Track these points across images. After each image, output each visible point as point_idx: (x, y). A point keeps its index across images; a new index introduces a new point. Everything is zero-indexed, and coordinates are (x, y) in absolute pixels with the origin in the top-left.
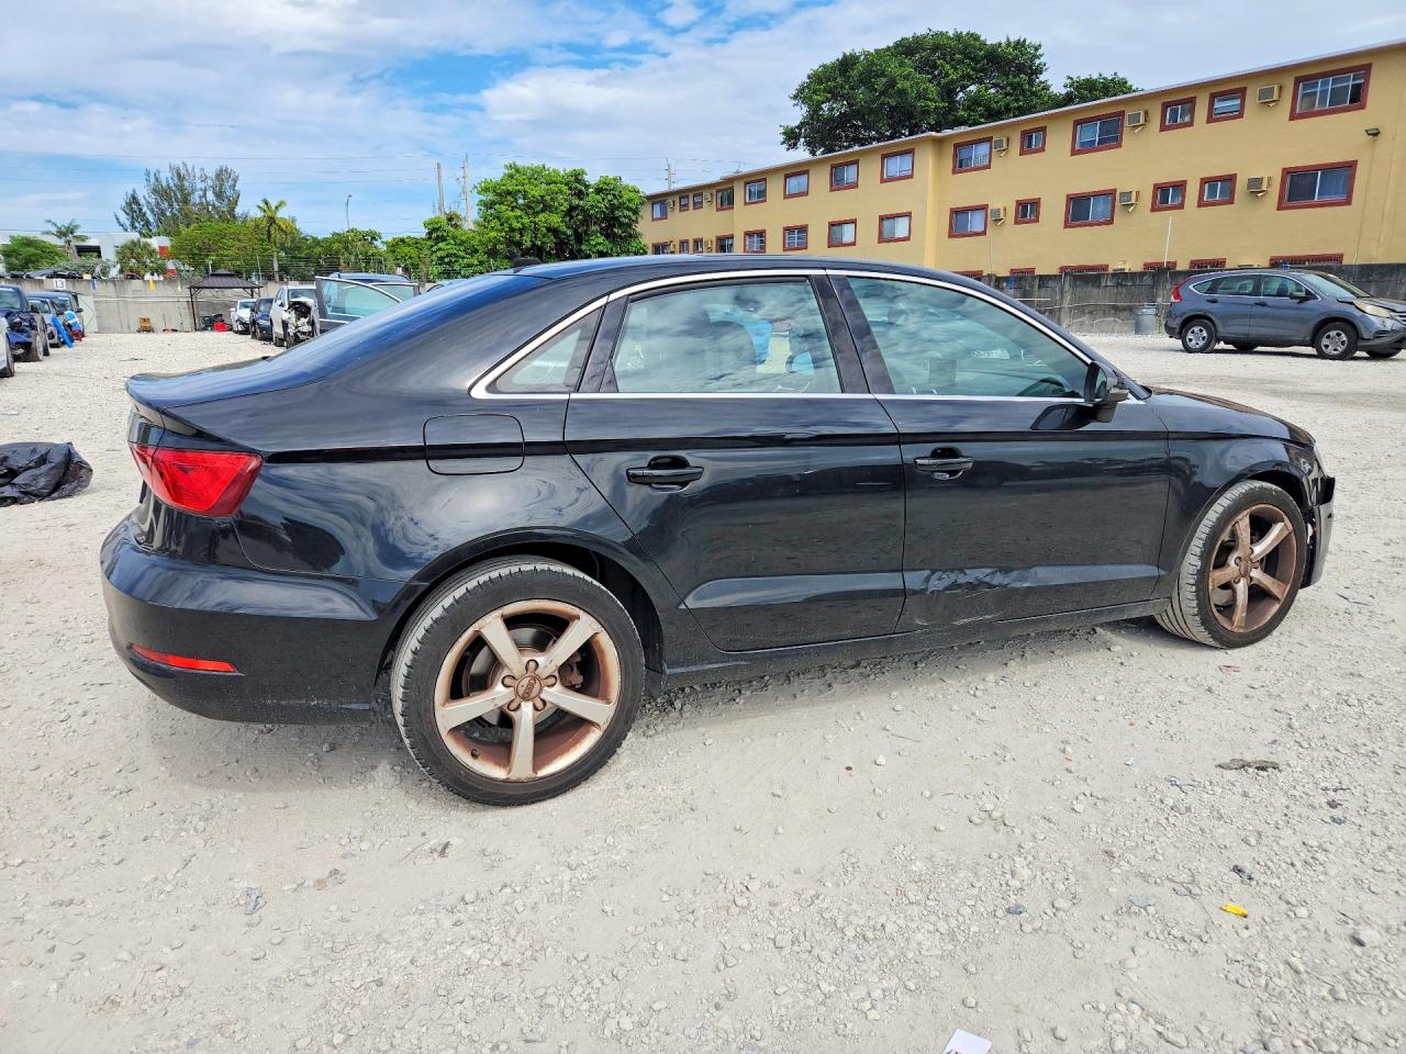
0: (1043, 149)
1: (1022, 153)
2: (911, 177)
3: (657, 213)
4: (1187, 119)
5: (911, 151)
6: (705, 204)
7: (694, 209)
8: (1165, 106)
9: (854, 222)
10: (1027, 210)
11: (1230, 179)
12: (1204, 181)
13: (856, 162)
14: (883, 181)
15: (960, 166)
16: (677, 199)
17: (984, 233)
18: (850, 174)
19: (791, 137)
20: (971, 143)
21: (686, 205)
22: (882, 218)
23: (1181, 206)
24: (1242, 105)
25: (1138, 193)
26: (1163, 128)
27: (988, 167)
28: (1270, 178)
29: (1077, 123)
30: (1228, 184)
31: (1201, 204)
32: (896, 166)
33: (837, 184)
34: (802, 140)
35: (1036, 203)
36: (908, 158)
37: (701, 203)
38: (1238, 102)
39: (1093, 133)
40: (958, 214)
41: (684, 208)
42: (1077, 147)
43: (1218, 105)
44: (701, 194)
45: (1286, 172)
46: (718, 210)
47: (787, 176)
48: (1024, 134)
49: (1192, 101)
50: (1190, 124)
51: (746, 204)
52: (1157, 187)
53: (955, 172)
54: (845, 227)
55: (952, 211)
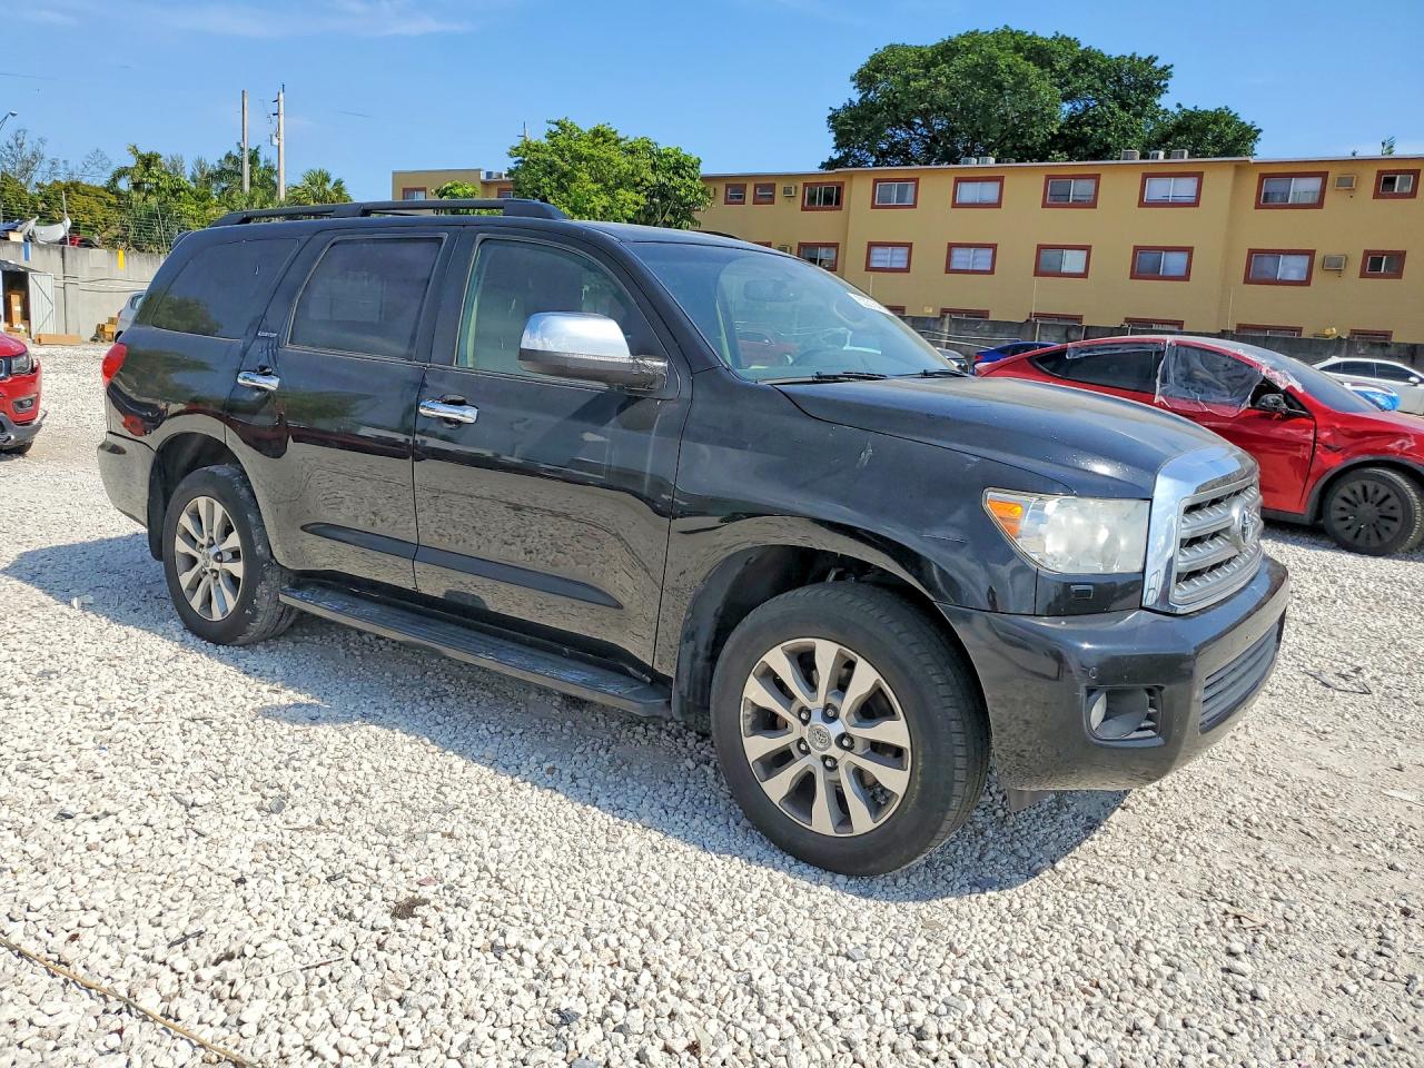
0: (1413, 194)
1: (1377, 195)
2: (1196, 204)
5: (1196, 176)
6: (779, 199)
7: (757, 203)
9: (1085, 248)
10: (1382, 264)
13: (1094, 178)
14: (1142, 204)
15: (1267, 199)
16: (721, 188)
17: (1306, 282)
18: (1080, 188)
20: (1290, 175)
22: (1140, 250)
27: (1319, 204)
32: (1167, 189)
33: (1056, 197)
35: (1398, 255)
36: (1191, 182)
37: (772, 197)
40: (1261, 256)
44: (772, 187)
46: (803, 209)
48: (1380, 173)
51: (873, 207)
53: (1258, 206)
54: (1068, 253)
55: (1252, 252)
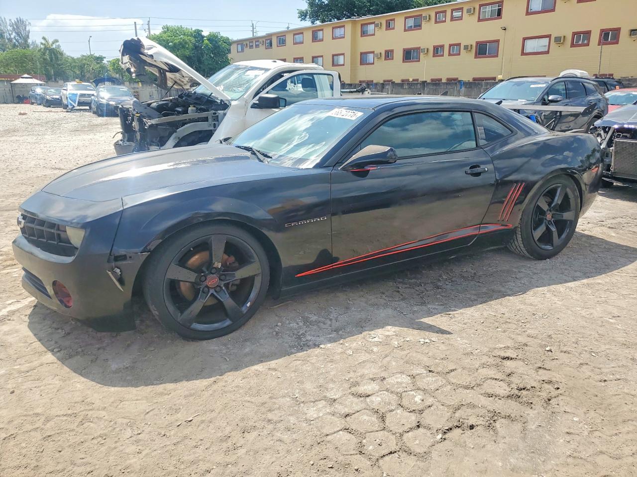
1: (386, 29)
2: (344, 37)
3: (240, 49)
4: (444, 19)
5: (343, 26)
6: (260, 45)
7: (256, 48)
8: (437, 13)
9: (322, 56)
10: (389, 55)
11: (459, 45)
12: (450, 46)
13: (322, 30)
14: (333, 39)
15: (364, 34)
16: (248, 43)
17: (373, 64)
18: (320, 35)
19: (303, 15)
20: (367, 24)
21: (252, 46)
22: (333, 56)
23: (443, 55)
24: (462, 14)
25: (428, 49)
26: (436, 22)
27: (374, 35)
28: (471, 45)
29: (406, 18)
30: (458, 47)
31: (450, 55)
32: (339, 32)
33: (315, 39)
34: (308, 16)
35: (392, 51)
36: (343, 29)
37: (259, 45)
38: (461, 13)
39: (411, 22)
40: (363, 55)
41: (251, 47)
42: (406, 28)
43: (454, 14)
44: (258, 41)
45: (477, 43)
46: (266, 49)
47: (294, 35)
48: (387, 21)
49: (445, 12)
50: (445, 21)
51: (277, 46)
52: (434, 47)
53: (361, 36)
54: (319, 58)
55: (361, 54)
